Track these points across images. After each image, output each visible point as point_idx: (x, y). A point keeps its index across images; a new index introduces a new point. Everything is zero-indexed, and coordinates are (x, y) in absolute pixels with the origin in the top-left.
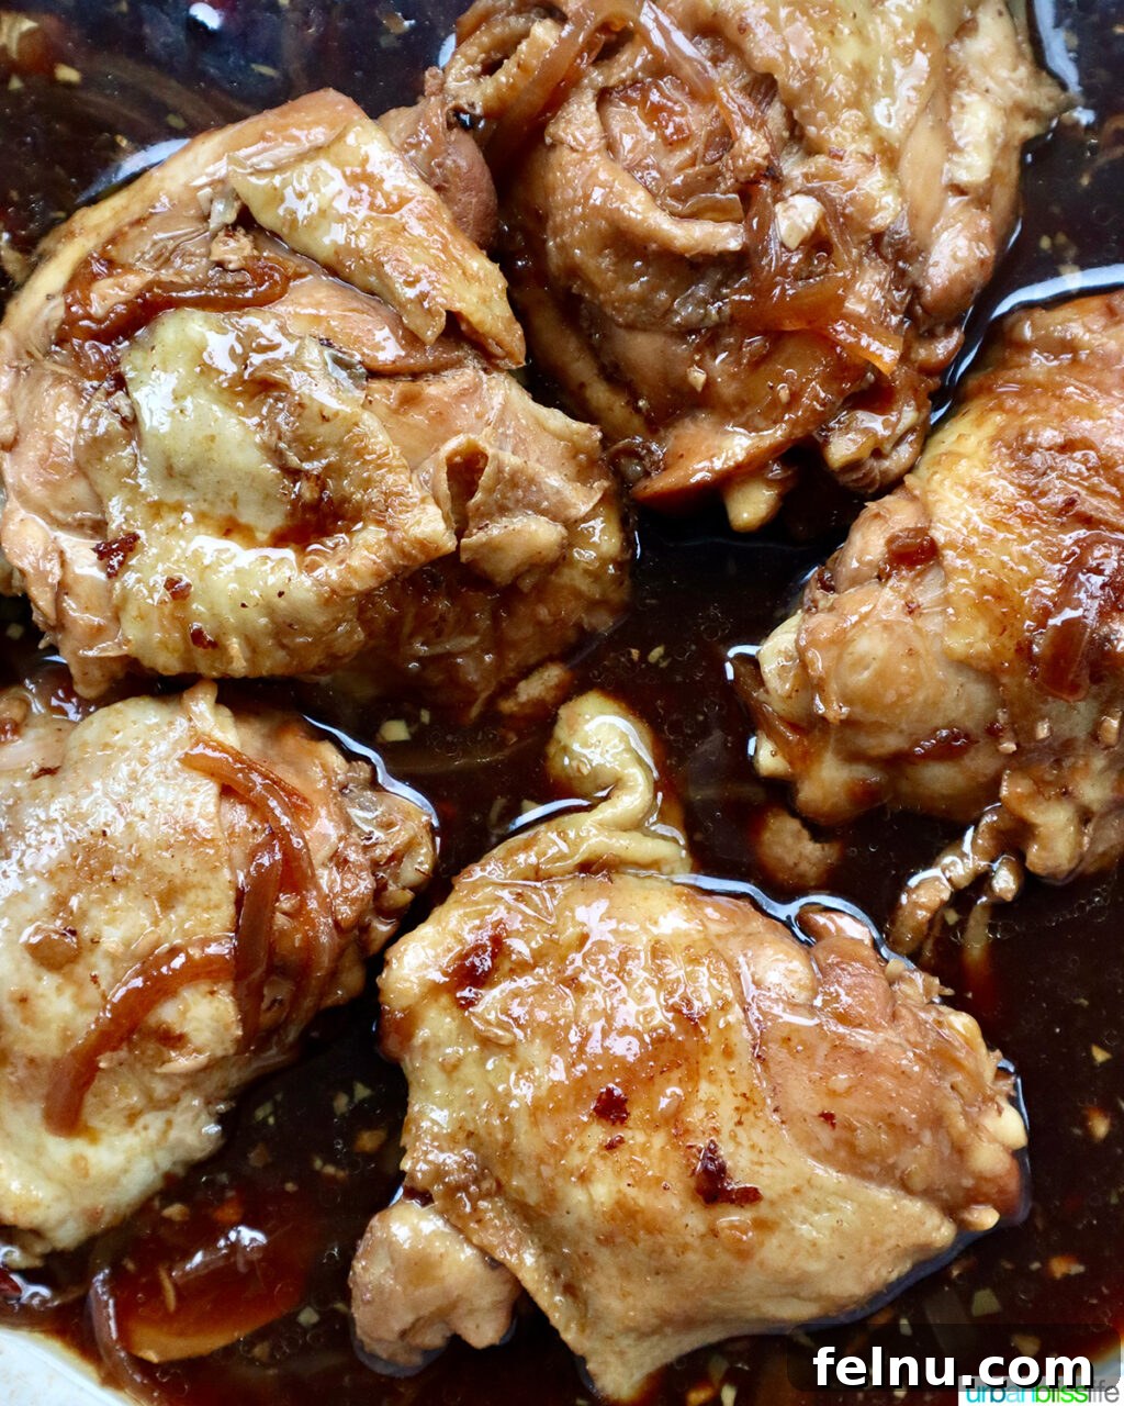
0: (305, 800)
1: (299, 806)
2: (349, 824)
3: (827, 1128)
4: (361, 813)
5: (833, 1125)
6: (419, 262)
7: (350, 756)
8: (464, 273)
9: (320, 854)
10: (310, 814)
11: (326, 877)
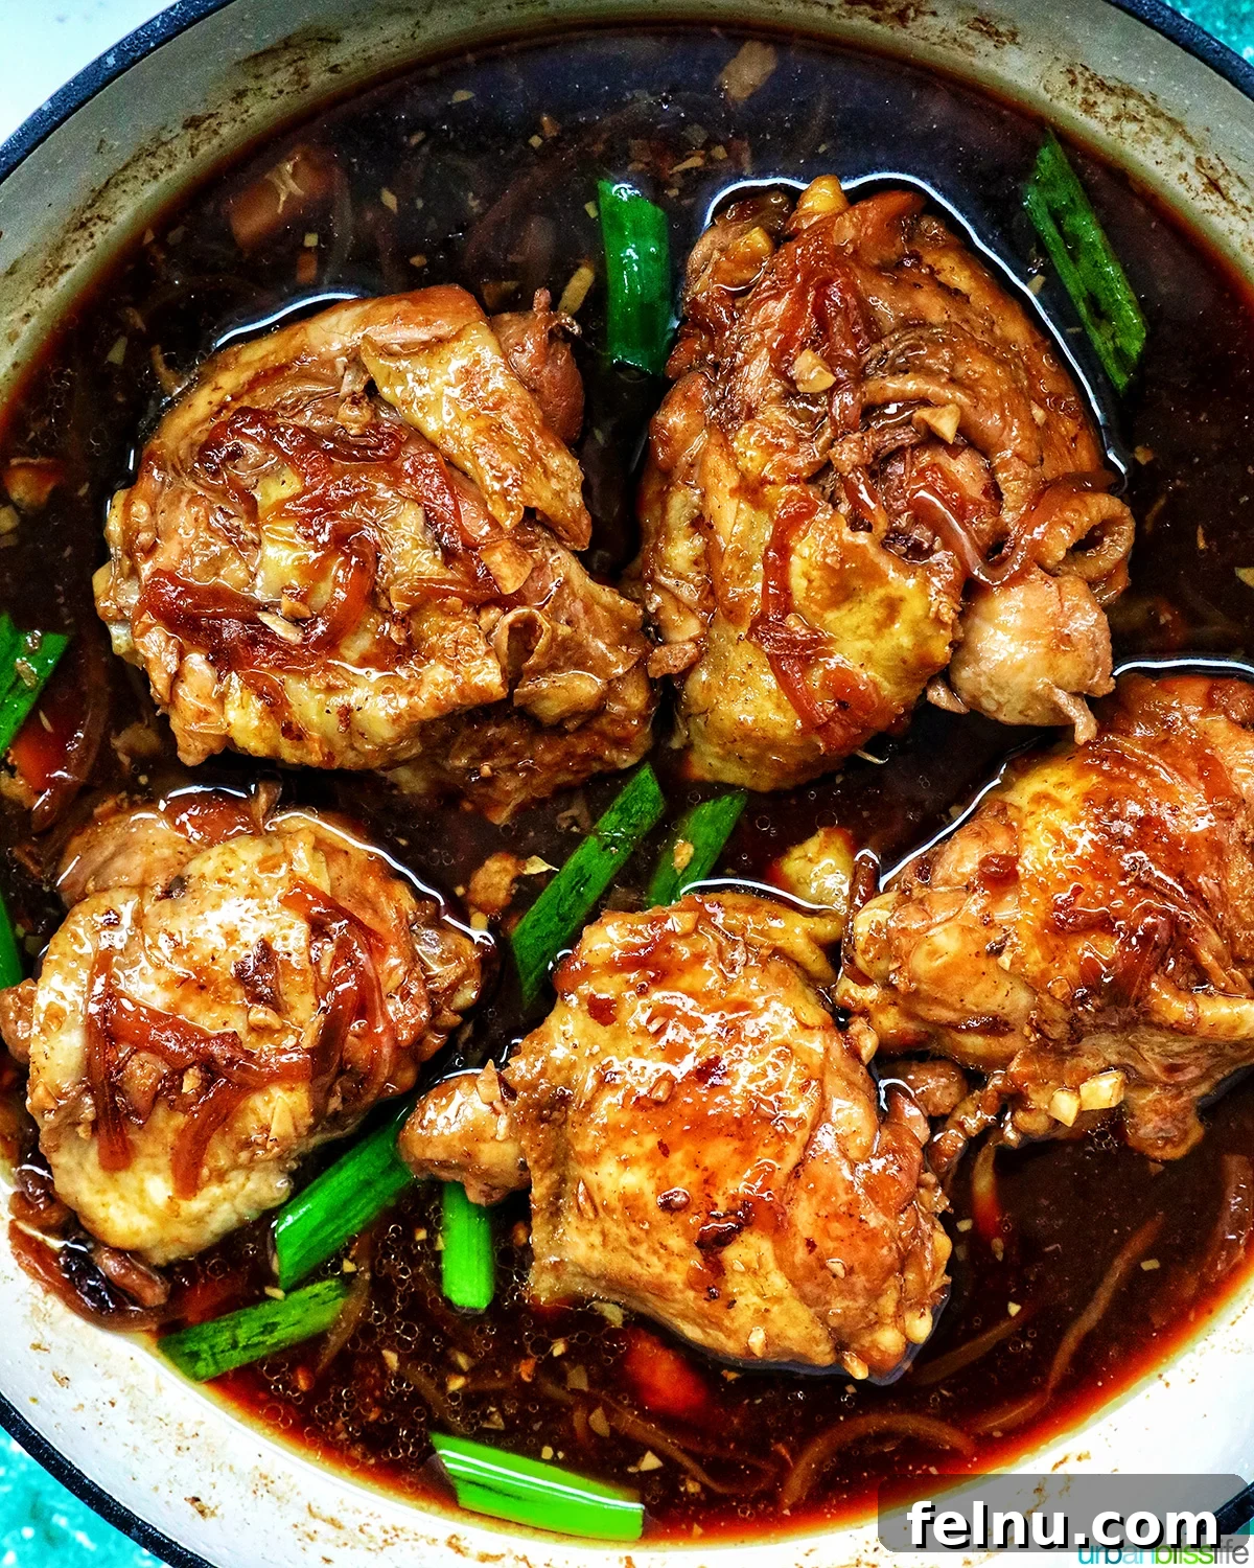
0: (380, 940)
1: (374, 943)
2: (415, 959)
3: (806, 1250)
4: (424, 948)
5: (811, 1252)
6: (508, 460)
7: (420, 896)
8: (545, 472)
9: (390, 985)
10: (383, 953)
11: (394, 1008)
